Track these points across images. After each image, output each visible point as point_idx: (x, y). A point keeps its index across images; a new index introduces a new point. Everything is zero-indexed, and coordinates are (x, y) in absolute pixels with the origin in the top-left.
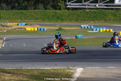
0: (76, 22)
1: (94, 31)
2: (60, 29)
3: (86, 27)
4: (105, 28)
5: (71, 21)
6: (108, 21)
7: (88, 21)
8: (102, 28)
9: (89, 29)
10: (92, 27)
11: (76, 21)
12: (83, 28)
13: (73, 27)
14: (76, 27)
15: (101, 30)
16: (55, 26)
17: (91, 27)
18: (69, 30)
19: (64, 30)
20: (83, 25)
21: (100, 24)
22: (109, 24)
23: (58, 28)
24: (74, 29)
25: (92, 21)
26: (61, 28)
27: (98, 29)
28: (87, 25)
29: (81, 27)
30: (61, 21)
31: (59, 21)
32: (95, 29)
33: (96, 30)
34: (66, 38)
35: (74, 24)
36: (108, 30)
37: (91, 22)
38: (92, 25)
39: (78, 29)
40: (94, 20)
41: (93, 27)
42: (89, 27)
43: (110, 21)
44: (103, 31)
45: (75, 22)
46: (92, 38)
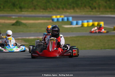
0: (44, 11)
1: (74, 26)
2: (17, 22)
3: (60, 20)
4: (91, 21)
5: (35, 9)
6: (95, 8)
7: (63, 9)
8: (86, 21)
9: (65, 22)
10: (71, 19)
11: (44, 9)
12: (56, 20)
13: (38, 20)
14: (44, 19)
15: (86, 24)
16: (9, 17)
17: (68, 19)
18: (33, 24)
19: (25, 25)
20: (56, 15)
21: (83, 14)
22: (99, 13)
23: (14, 22)
24: (41, 23)
25: (70, 9)
26: (20, 21)
27: (80, 22)
28: (63, 16)
29: (53, 20)
30: (20, 10)
31: (16, 10)
32: (75, 22)
33: (77, 24)
34: (27, 38)
35: (41, 14)
36: (96, 23)
37: (69, 11)
38: (70, 16)
39: (47, 22)
40: (73, 8)
41: (73, 19)
42: (66, 18)
43: (99, 9)
44: (88, 25)
45: (42, 12)
46: (71, 37)
